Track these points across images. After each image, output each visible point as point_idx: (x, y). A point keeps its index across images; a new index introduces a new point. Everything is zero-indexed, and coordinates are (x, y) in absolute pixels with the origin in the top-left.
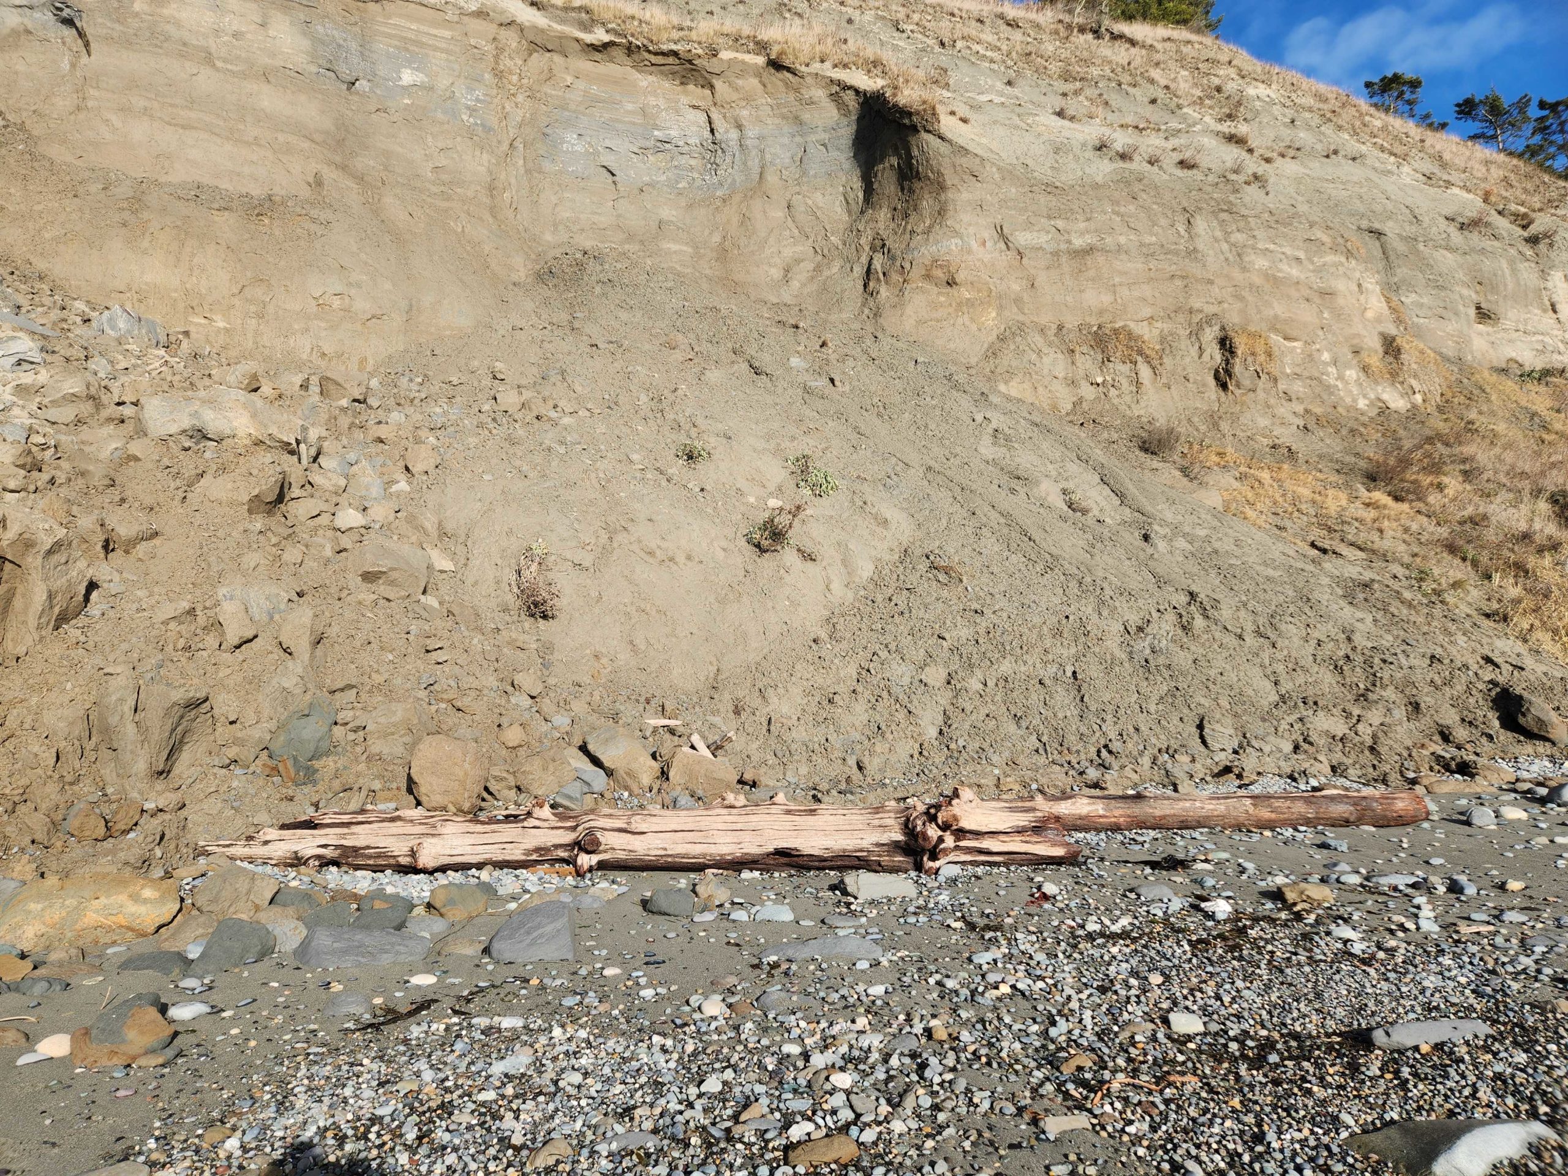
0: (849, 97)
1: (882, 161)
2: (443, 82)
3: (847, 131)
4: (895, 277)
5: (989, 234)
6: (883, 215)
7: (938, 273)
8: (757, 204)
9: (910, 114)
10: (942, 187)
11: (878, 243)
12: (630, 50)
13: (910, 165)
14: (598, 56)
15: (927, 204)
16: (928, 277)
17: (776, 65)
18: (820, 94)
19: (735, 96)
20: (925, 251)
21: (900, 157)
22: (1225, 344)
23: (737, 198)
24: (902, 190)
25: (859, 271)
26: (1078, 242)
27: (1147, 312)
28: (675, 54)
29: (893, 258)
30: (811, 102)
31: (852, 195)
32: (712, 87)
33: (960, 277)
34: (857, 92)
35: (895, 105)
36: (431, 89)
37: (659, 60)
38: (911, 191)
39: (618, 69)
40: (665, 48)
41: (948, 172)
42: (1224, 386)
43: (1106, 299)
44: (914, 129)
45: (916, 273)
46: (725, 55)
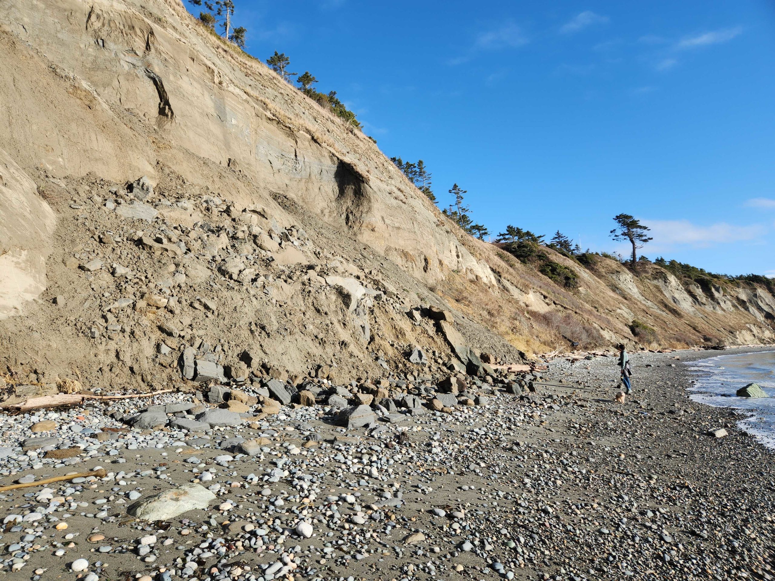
0: (335, 159)
1: (348, 185)
2: (241, 125)
3: (334, 168)
4: (358, 224)
5: (380, 218)
6: (349, 203)
7: (370, 226)
8: (310, 185)
9: (363, 177)
10: (370, 201)
11: (350, 211)
12: (279, 122)
13: (360, 192)
14: (269, 121)
15: (365, 203)
16: (367, 227)
17: (315, 141)
18: (326, 154)
19: (303, 147)
20: (367, 219)
21: (355, 187)
22: (426, 260)
23: (304, 180)
24: (356, 196)
25: (344, 216)
26: (397, 225)
27: (411, 248)
28: (290, 128)
29: (356, 217)
30: (324, 156)
31: (335, 190)
32: (296, 142)
33: (376, 229)
34: (338, 159)
35: (357, 172)
36: (238, 126)
37: (284, 128)
38: (359, 198)
39: (273, 127)
40: (287, 125)
41: (372, 198)
42: (425, 271)
43: (403, 243)
44: (363, 182)
45: (364, 225)
46: (301, 132)
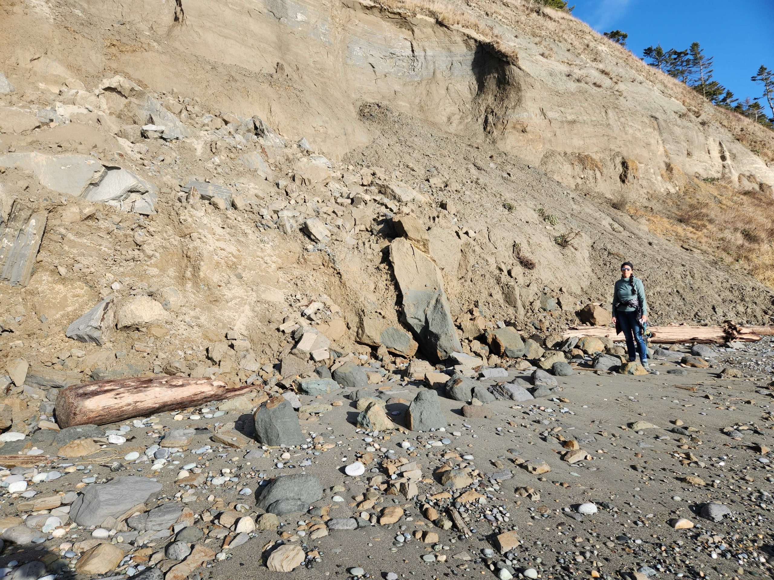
0: (472, 42)
1: (489, 74)
2: (313, 21)
3: (470, 57)
4: (500, 126)
5: (538, 112)
6: (490, 99)
7: (518, 126)
8: (433, 87)
9: (507, 57)
10: (519, 90)
11: (490, 110)
12: (381, 10)
13: (505, 78)
14: (368, 11)
15: (512, 95)
16: (514, 128)
17: (440, 23)
18: (459, 39)
19: (423, 36)
20: (513, 116)
21: (498, 73)
22: (624, 164)
23: (424, 83)
24: (499, 88)
25: (481, 121)
26: (570, 118)
27: (596, 149)
28: (399, 14)
29: (498, 118)
30: (455, 43)
31: (472, 87)
32: (413, 31)
33: (528, 129)
34: (476, 41)
35: (499, 51)
37: (391, 16)
38: (504, 89)
39: (374, 18)
40: (396, 10)
41: (522, 83)
42: (623, 182)
43: (581, 142)
44: (508, 63)
45: (509, 125)
46: (419, 16)
